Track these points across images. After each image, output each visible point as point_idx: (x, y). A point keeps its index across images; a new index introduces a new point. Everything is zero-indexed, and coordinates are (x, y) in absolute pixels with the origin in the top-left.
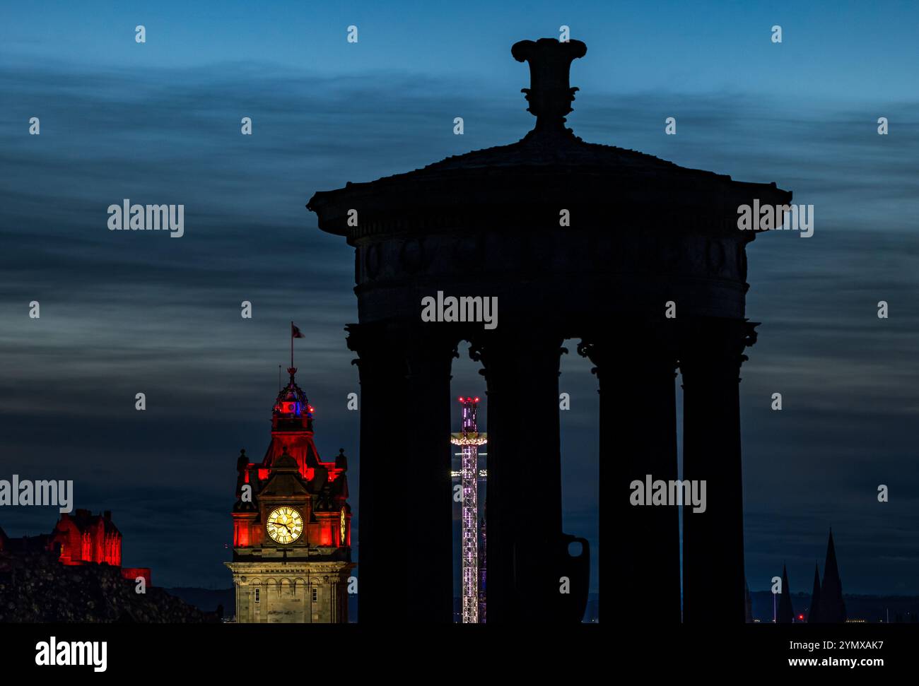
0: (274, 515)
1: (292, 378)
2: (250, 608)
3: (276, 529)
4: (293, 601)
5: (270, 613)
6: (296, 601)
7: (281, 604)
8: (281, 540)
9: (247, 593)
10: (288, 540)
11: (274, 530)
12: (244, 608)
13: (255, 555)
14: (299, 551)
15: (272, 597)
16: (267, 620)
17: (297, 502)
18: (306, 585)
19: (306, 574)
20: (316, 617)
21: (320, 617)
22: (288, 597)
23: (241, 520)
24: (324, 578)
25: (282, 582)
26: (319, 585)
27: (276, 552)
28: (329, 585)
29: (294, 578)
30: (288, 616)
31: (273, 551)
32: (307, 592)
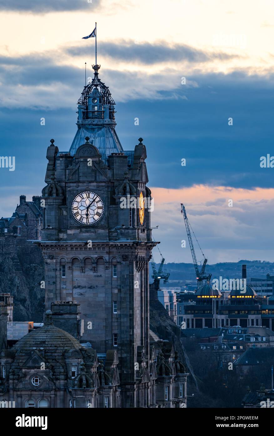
0: (78, 199)
1: (96, 74)
2: (58, 283)
3: (80, 212)
4: (95, 276)
5: (75, 287)
6: (98, 276)
7: (85, 279)
8: (84, 221)
9: (54, 269)
10: (91, 221)
11: (78, 212)
12: (51, 282)
13: (61, 235)
14: (101, 231)
15: (77, 273)
16: (72, 294)
17: (98, 187)
18: (107, 262)
19: (107, 253)
20: (116, 291)
21: (120, 291)
22: (91, 273)
23: (49, 204)
24: (123, 256)
25: (85, 259)
26: (118, 262)
27: (80, 233)
28: (128, 262)
29: (96, 256)
30: (91, 290)
31: (78, 231)
32: (108, 268)
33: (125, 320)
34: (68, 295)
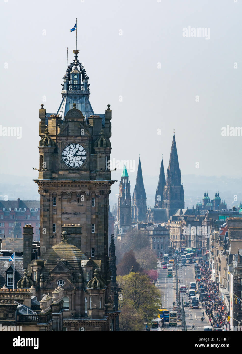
0: (67, 149)
1: (76, 57)
2: (51, 210)
3: (68, 158)
4: (79, 205)
5: (63, 214)
6: (81, 206)
7: (71, 208)
8: (72, 165)
9: (48, 200)
10: (77, 165)
11: (67, 159)
12: (46, 210)
13: (54, 175)
14: (84, 173)
15: (65, 203)
16: (61, 218)
17: (82, 140)
18: (88, 196)
19: (88, 188)
20: (94, 217)
21: (97, 217)
22: (76, 203)
23: (45, 152)
24: (100, 191)
25: (72, 194)
26: (96, 196)
27: (68, 174)
28: (104, 196)
29: (80, 191)
30: (76, 216)
31: (66, 172)
32: (89, 200)
33: (101, 238)
34: (58, 219)
